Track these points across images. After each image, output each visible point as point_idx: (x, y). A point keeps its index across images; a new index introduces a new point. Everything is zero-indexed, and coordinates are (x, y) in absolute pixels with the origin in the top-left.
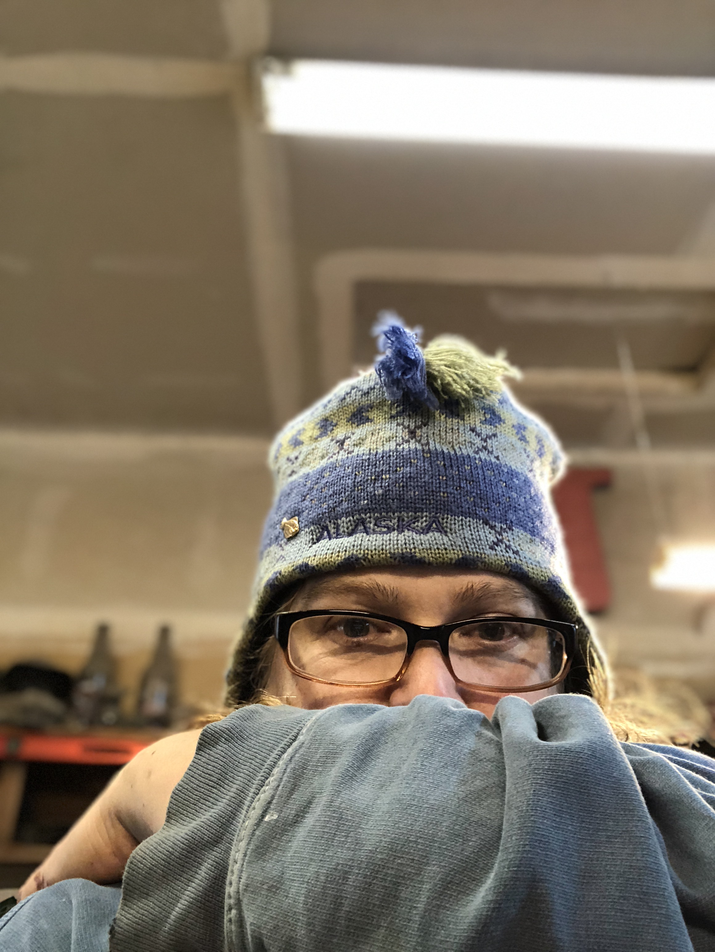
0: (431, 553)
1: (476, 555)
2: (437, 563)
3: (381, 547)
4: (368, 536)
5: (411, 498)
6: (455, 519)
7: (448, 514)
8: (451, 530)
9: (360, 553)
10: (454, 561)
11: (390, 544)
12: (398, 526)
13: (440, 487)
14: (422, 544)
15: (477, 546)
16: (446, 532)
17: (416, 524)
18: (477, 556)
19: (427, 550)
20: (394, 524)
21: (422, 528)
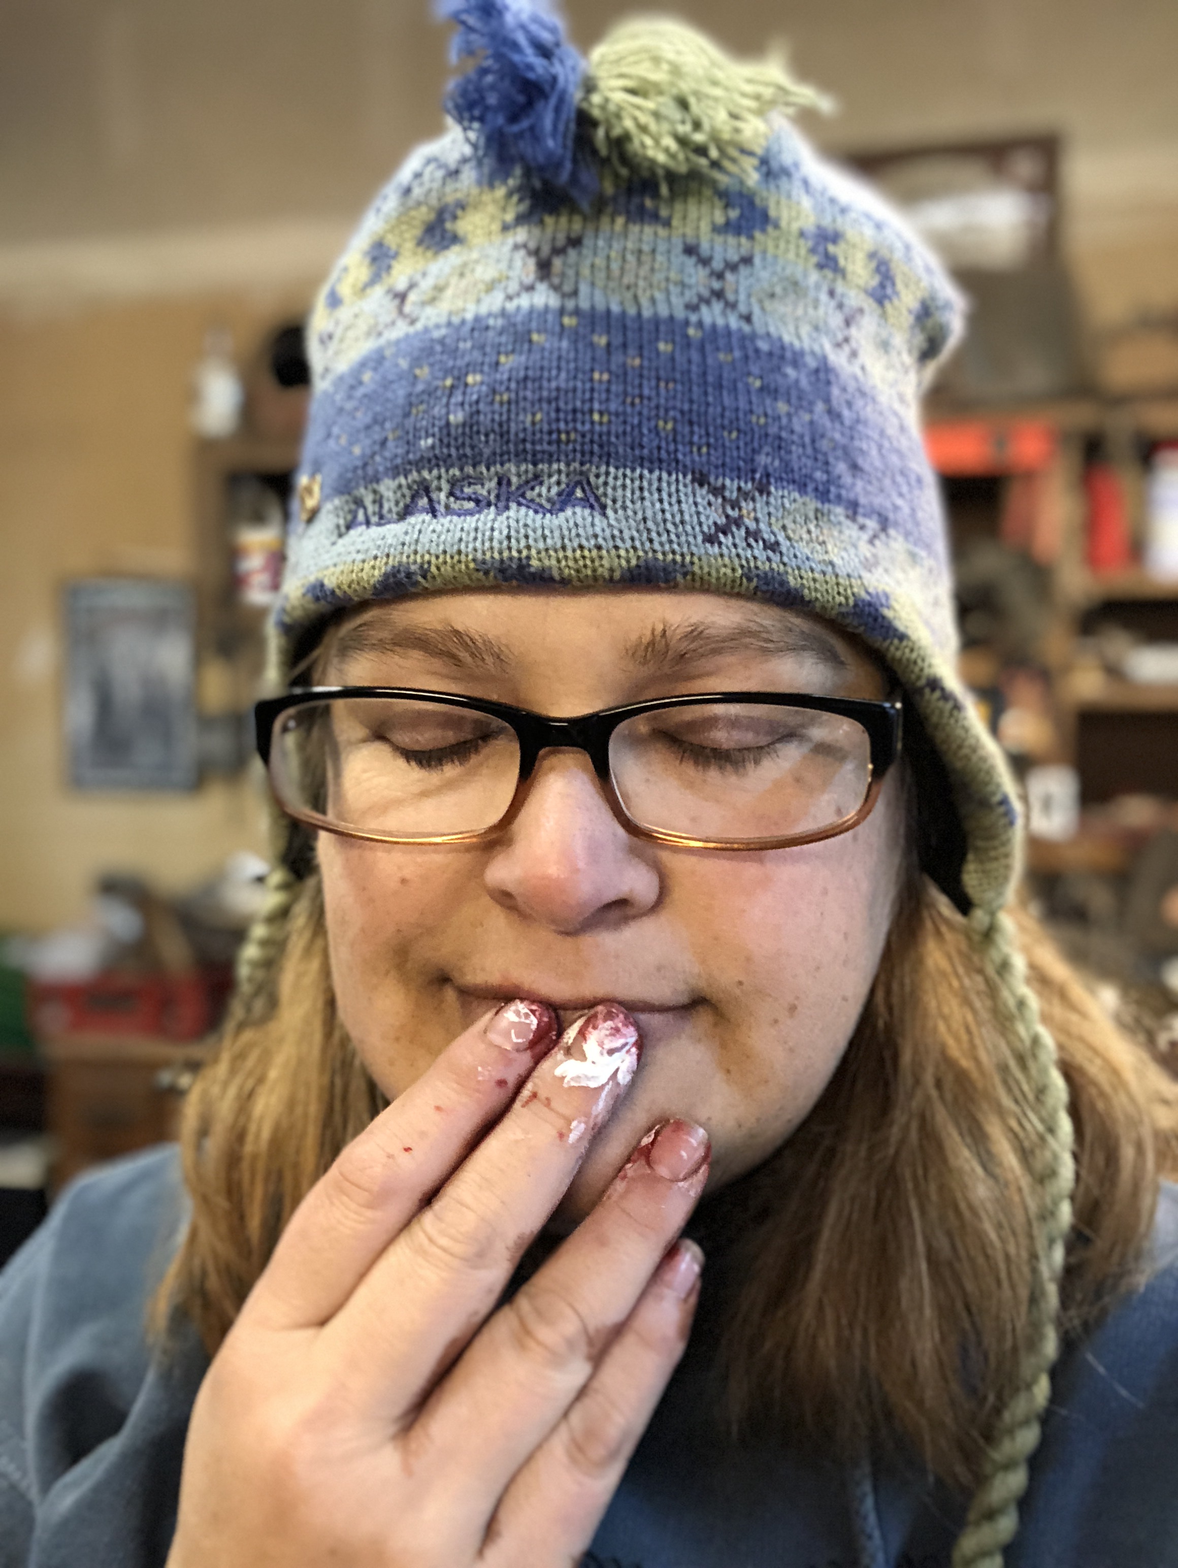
0: (566, 558)
1: (670, 556)
2: (580, 580)
3: (456, 547)
4: (435, 521)
5: (525, 430)
6: (625, 476)
7: (608, 464)
8: (614, 501)
9: (415, 562)
10: (617, 575)
11: (475, 539)
12: (498, 497)
13: (591, 400)
14: (544, 538)
15: (673, 537)
16: (604, 507)
17: (537, 490)
18: (674, 561)
19: (556, 551)
20: (489, 492)
21: (549, 500)
